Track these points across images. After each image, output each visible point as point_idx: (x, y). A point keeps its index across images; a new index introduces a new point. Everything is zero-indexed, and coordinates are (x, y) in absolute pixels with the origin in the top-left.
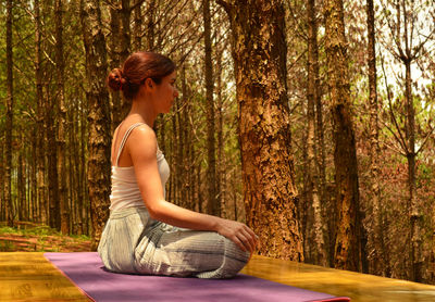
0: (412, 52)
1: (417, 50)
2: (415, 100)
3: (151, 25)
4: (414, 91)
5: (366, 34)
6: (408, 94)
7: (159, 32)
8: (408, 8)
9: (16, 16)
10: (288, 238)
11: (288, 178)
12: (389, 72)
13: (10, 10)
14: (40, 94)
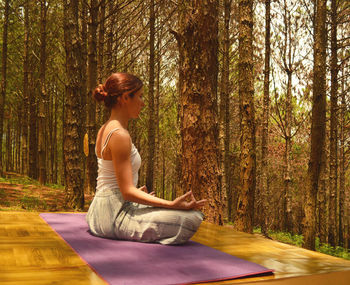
0: (293, 66)
1: (297, 65)
2: (293, 99)
3: (111, 35)
4: (293, 94)
5: (263, 52)
6: (288, 95)
7: (117, 40)
8: (292, 36)
9: (11, 21)
10: (213, 204)
11: (215, 162)
12: (277, 79)
13: (7, 16)
14: (26, 79)
